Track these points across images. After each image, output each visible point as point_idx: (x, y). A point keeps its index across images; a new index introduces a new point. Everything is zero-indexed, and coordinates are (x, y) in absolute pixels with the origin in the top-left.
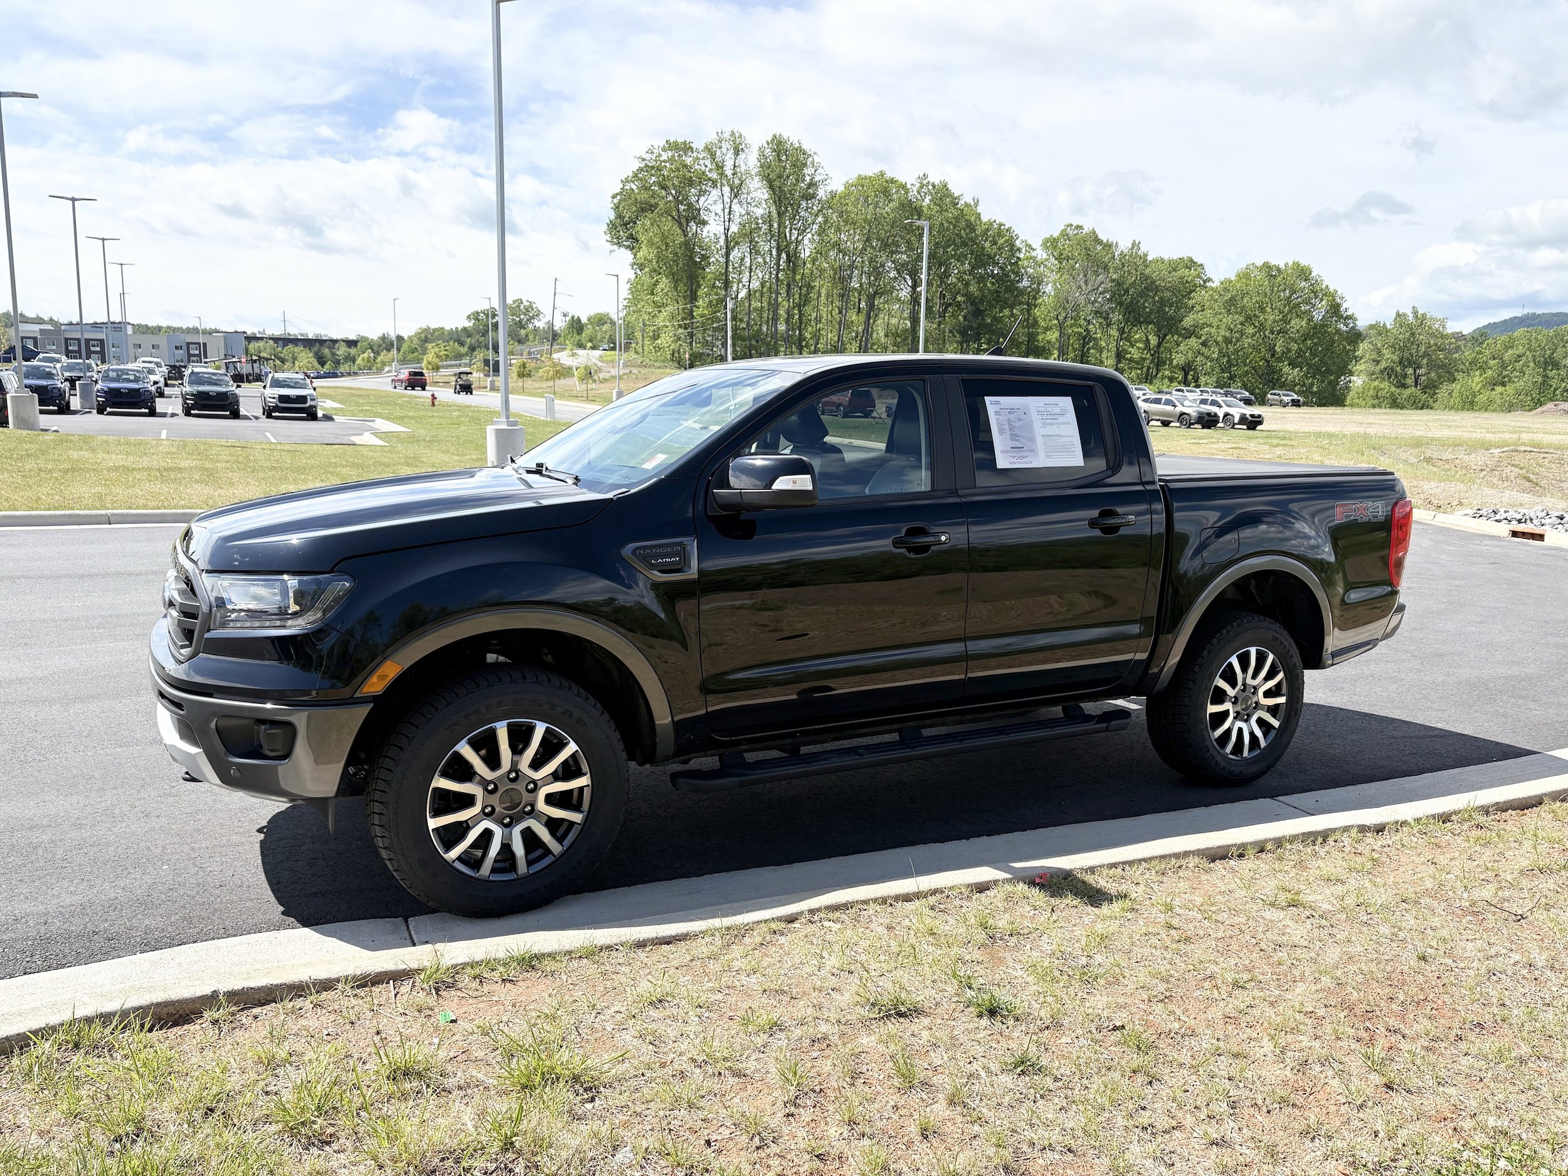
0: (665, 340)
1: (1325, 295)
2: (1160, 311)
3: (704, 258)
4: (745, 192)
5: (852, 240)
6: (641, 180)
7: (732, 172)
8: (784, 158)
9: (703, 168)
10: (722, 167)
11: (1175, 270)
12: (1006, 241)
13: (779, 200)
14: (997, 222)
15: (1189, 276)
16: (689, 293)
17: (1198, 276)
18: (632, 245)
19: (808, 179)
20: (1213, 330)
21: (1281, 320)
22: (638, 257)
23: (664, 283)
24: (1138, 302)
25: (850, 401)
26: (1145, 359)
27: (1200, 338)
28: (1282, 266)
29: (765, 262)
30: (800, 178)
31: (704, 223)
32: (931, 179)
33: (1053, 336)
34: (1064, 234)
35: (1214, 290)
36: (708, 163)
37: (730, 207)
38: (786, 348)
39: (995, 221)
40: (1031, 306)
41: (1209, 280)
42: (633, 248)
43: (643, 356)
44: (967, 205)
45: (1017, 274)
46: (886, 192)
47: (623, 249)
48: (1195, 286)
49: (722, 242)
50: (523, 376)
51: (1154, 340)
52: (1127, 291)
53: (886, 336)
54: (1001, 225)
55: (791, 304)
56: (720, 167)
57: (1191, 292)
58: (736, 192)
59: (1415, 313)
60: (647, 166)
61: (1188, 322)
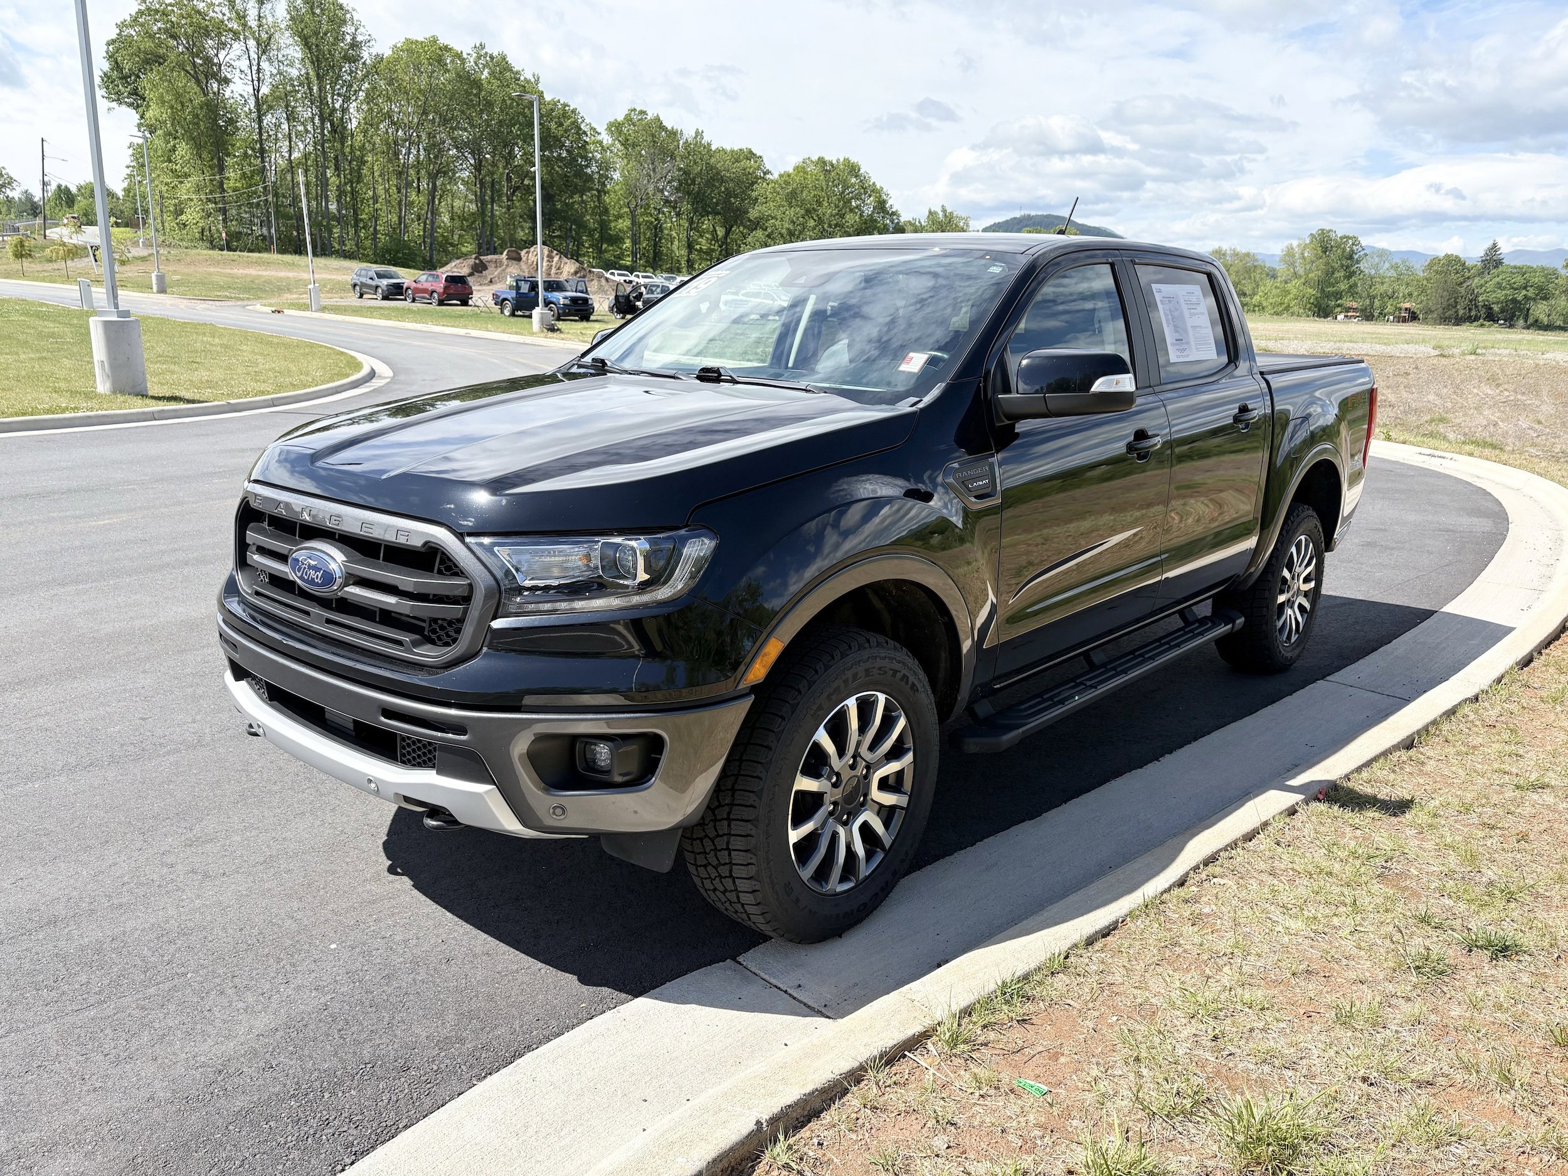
0: (191, 215)
1: (873, 191)
2: (727, 201)
3: (231, 122)
4: (275, 48)
5: (405, 110)
6: (142, 25)
7: (256, 23)
8: (318, 11)
9: (220, 16)
10: (244, 17)
11: (737, 161)
12: (573, 123)
13: (318, 61)
14: (562, 102)
15: (751, 168)
16: (215, 161)
17: (759, 168)
18: (137, 100)
19: (348, 38)
20: (778, 223)
21: (837, 214)
22: (147, 115)
23: (183, 149)
24: (705, 193)
25: (445, 288)
26: (713, 250)
27: (766, 230)
28: (834, 162)
29: (307, 131)
30: (339, 38)
31: (227, 81)
32: (489, 49)
33: (624, 224)
34: (628, 118)
35: (776, 182)
36: (225, 10)
37: (259, 64)
38: (342, 229)
39: (559, 101)
40: (602, 192)
41: (768, 172)
42: (138, 106)
43: (164, 234)
44: (528, 81)
45: (585, 158)
46: (440, 61)
47: (124, 108)
48: (756, 177)
49: (252, 103)
50: (22, 256)
51: (721, 232)
52: (693, 181)
53: (452, 219)
54: (565, 105)
55: (343, 180)
56: (241, 17)
57: (753, 184)
58: (264, 47)
59: (944, 211)
60: (148, 9)
61: (753, 214)
